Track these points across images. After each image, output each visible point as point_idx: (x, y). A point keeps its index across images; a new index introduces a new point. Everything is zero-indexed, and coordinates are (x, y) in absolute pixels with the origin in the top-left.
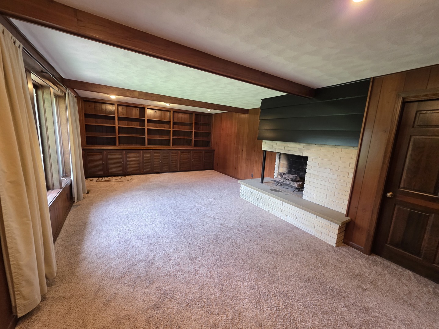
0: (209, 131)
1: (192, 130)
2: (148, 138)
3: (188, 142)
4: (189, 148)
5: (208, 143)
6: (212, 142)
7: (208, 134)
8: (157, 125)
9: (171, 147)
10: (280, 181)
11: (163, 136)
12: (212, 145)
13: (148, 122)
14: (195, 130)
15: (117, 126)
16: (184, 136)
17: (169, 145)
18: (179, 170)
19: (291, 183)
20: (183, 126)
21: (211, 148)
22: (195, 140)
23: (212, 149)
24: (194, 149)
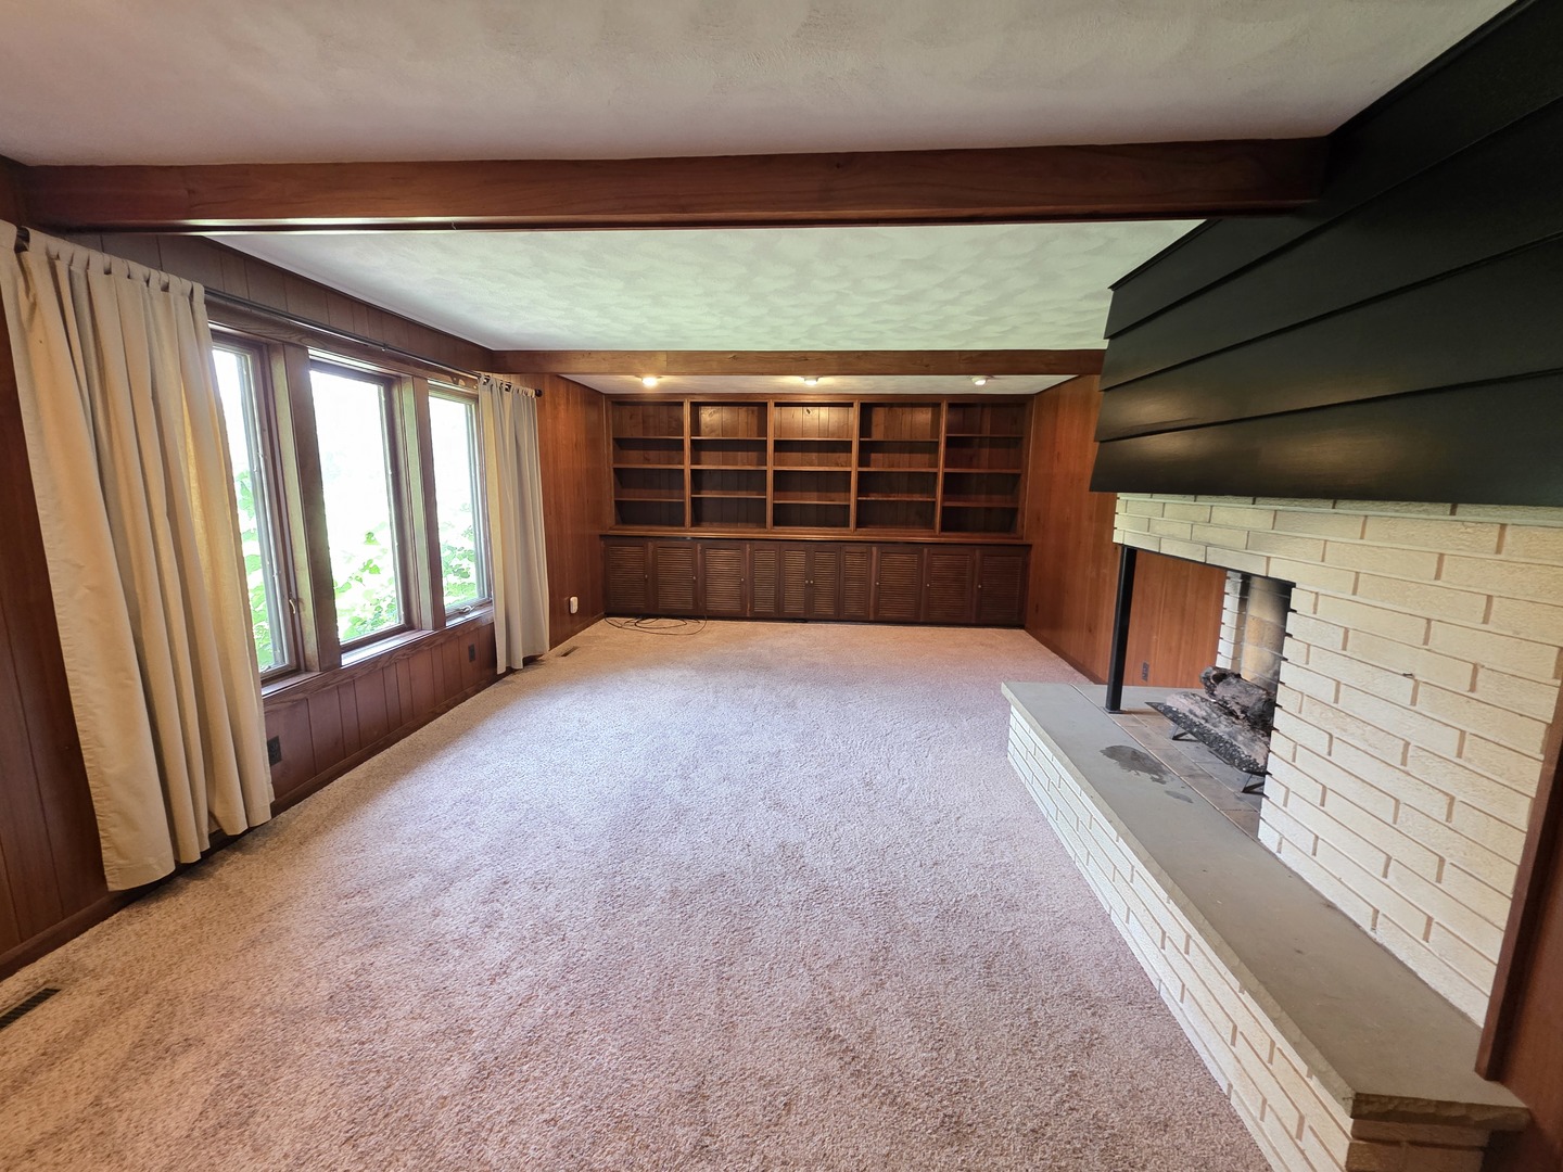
0: (1017, 468)
1: (936, 466)
2: (777, 502)
3: (923, 516)
4: (921, 537)
5: (1008, 519)
6: (1023, 514)
7: (1012, 483)
8: (814, 456)
9: (849, 533)
10: (1191, 716)
11: (833, 495)
12: (1023, 526)
13: (776, 450)
14: (946, 466)
15: (687, 467)
16: (910, 491)
17: (844, 526)
18: (872, 618)
19: (1240, 738)
20: (907, 455)
21: (1022, 538)
22: (947, 504)
23: (1025, 541)
24: (943, 540)
